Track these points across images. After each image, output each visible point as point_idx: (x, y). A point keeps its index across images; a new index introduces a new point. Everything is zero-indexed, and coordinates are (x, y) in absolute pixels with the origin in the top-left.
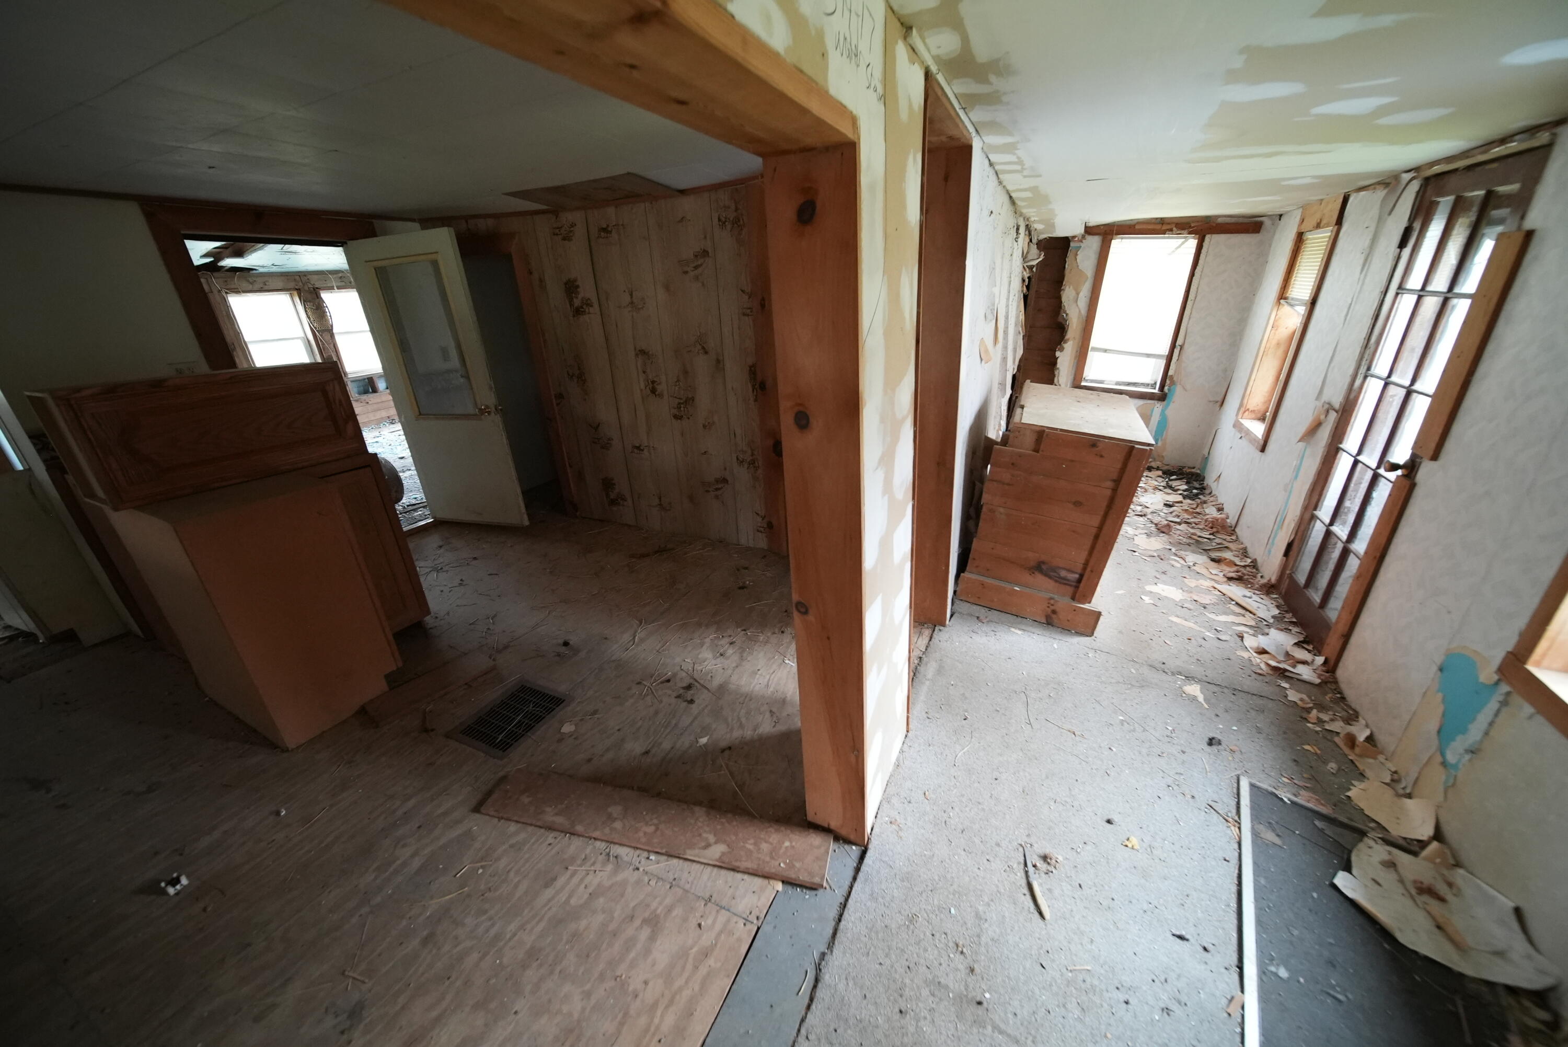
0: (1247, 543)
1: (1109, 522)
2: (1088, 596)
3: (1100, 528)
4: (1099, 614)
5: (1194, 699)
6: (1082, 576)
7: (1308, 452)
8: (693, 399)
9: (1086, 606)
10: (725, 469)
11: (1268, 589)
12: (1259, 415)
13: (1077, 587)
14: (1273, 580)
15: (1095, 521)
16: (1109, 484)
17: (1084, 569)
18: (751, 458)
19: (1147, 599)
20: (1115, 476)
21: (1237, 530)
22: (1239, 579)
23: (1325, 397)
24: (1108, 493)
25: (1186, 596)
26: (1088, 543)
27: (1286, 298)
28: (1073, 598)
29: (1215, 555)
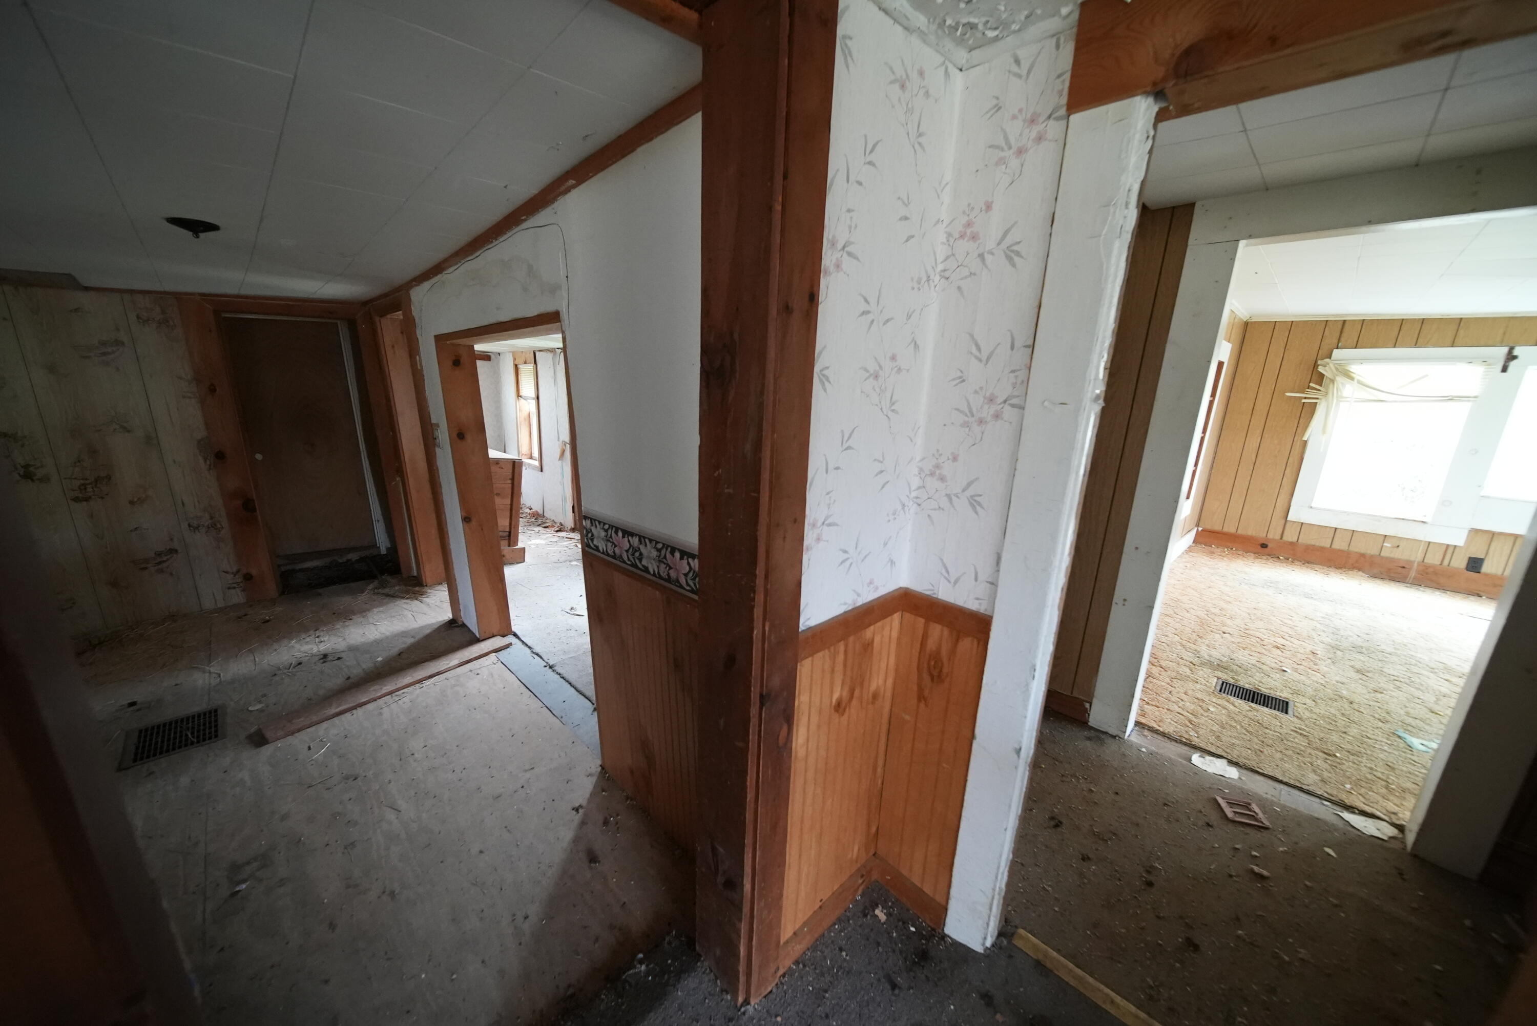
0: (553, 518)
1: (515, 499)
2: (516, 543)
3: (511, 505)
4: (524, 549)
5: (577, 565)
6: (510, 532)
7: (564, 464)
8: (109, 478)
9: (517, 547)
10: (172, 540)
11: (573, 530)
12: (529, 456)
13: (509, 539)
14: (573, 527)
15: (508, 501)
16: (510, 482)
17: (510, 528)
18: (210, 521)
19: (533, 546)
20: (511, 477)
21: (545, 515)
22: (560, 531)
23: (561, 439)
24: (510, 485)
25: (546, 541)
26: (508, 514)
27: (520, 396)
28: (509, 546)
29: (544, 526)
